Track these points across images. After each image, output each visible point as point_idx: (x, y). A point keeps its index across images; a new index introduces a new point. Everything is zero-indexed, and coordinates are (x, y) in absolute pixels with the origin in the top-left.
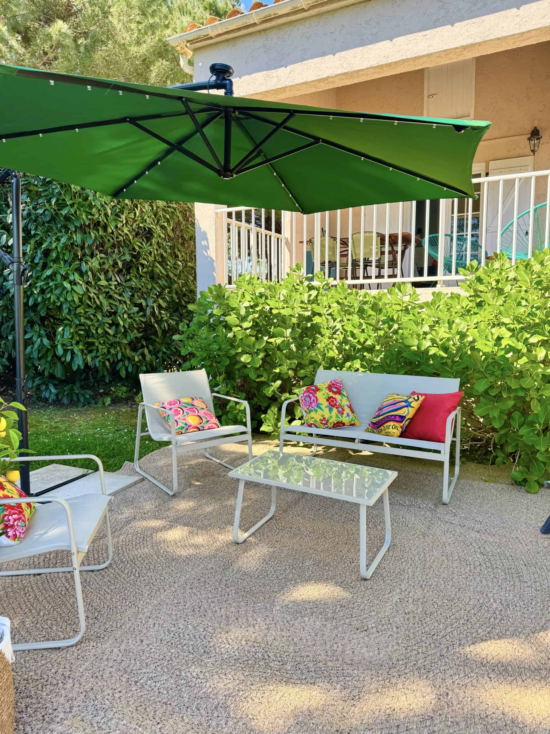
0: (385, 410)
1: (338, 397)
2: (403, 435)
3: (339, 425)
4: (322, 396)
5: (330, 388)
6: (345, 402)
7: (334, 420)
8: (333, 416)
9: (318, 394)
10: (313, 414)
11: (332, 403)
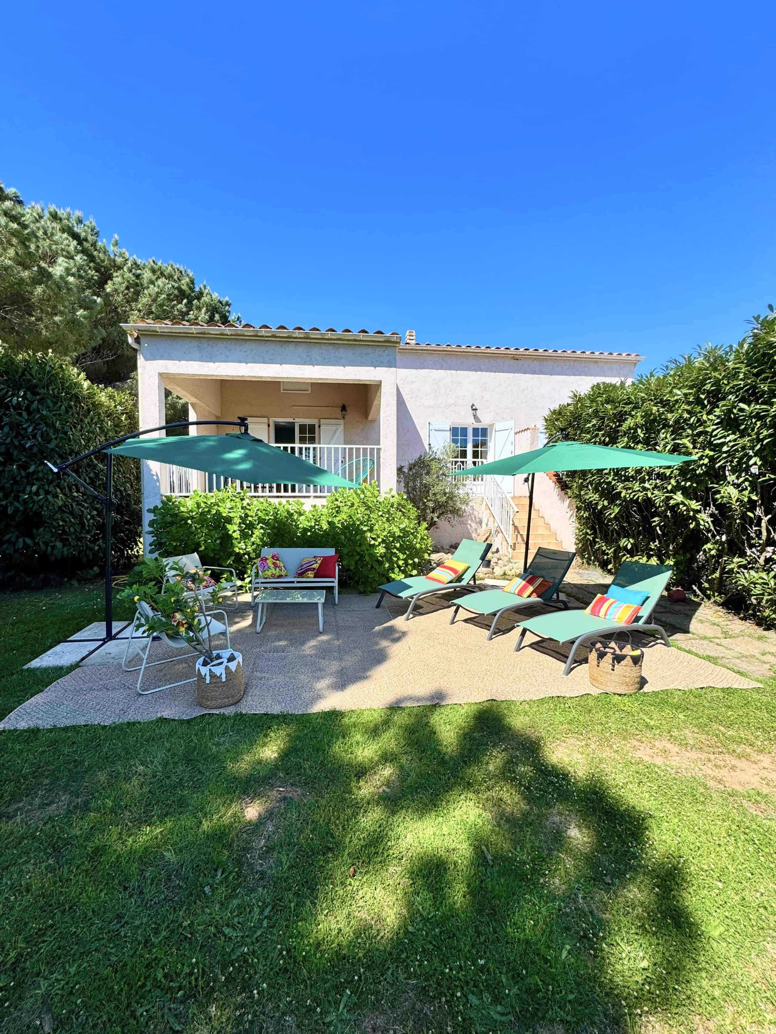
0: (305, 566)
1: (278, 562)
2: (315, 577)
3: (280, 576)
4: (270, 562)
5: (273, 557)
6: (282, 565)
7: (278, 574)
8: (277, 572)
9: (268, 561)
10: (266, 572)
11: (276, 566)
